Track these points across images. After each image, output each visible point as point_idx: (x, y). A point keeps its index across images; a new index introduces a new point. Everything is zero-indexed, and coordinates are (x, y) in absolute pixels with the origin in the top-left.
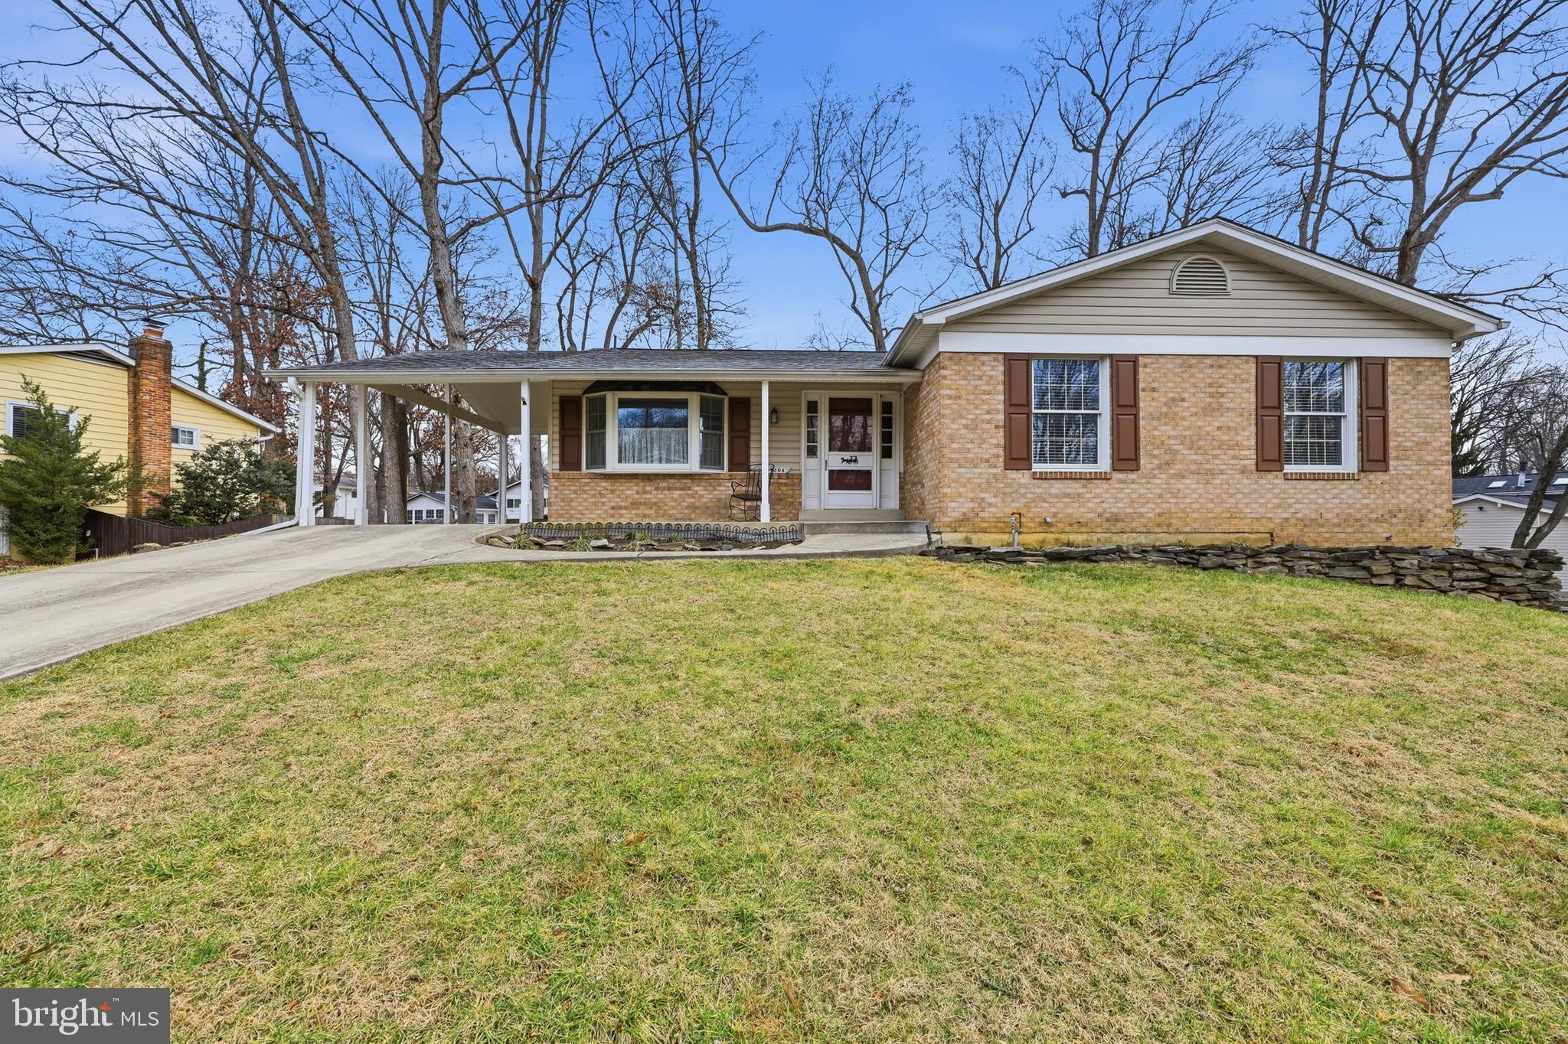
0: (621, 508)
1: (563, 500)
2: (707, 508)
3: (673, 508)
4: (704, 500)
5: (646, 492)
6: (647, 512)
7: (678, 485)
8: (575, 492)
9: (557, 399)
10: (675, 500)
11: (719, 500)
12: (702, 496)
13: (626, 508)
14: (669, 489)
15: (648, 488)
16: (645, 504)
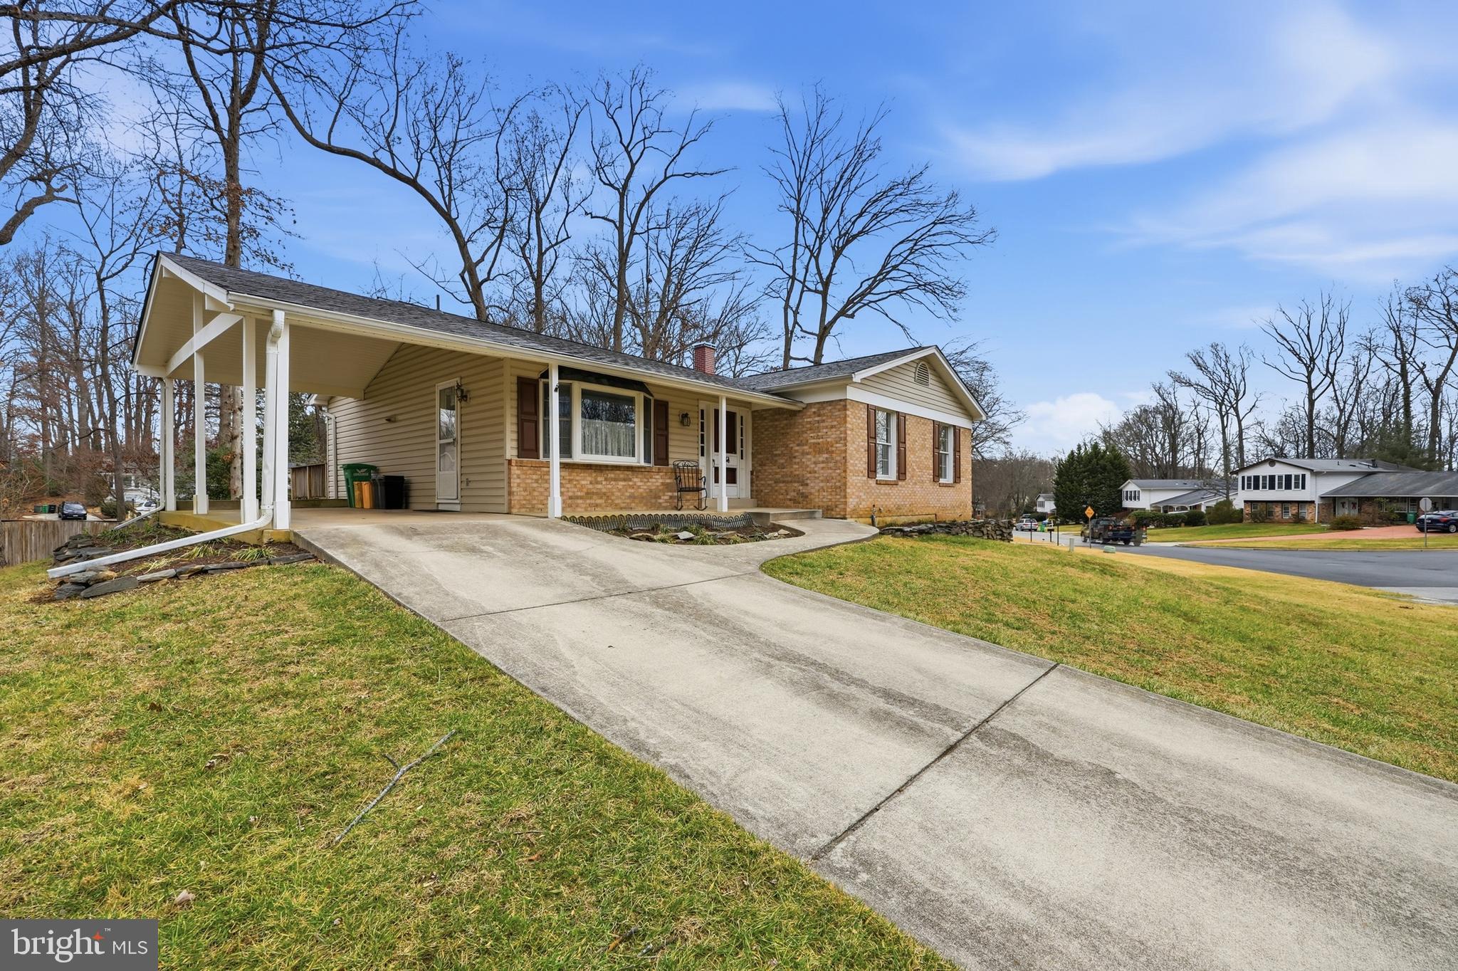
0: (578, 498)
1: (525, 490)
2: (643, 498)
3: (618, 498)
4: (641, 490)
5: (597, 483)
6: (599, 501)
7: (622, 476)
8: (537, 481)
9: (515, 380)
10: (619, 490)
11: (651, 491)
12: (639, 487)
13: (581, 498)
14: (615, 480)
15: (599, 479)
16: (597, 494)
